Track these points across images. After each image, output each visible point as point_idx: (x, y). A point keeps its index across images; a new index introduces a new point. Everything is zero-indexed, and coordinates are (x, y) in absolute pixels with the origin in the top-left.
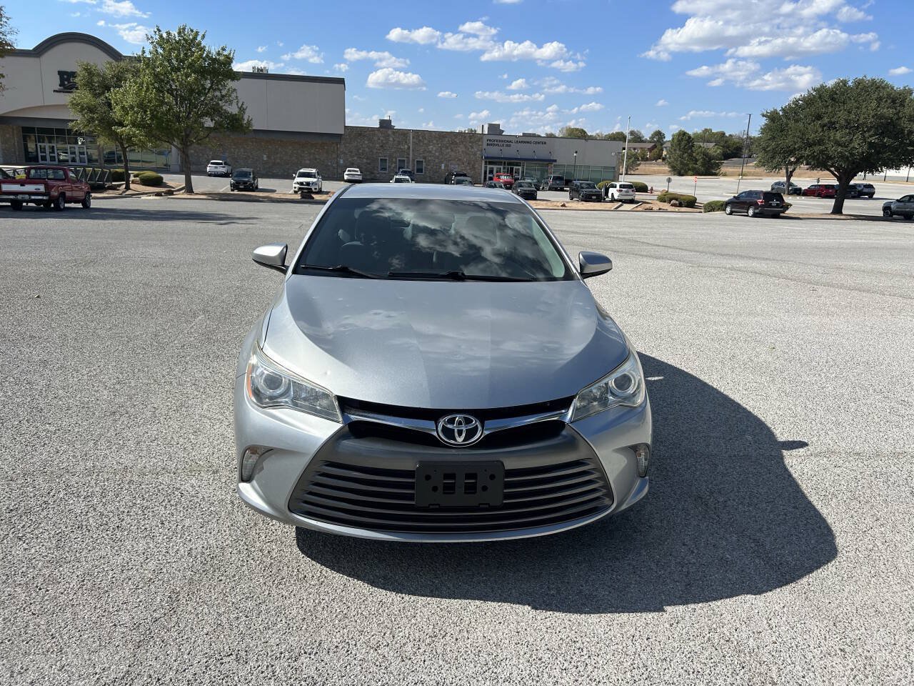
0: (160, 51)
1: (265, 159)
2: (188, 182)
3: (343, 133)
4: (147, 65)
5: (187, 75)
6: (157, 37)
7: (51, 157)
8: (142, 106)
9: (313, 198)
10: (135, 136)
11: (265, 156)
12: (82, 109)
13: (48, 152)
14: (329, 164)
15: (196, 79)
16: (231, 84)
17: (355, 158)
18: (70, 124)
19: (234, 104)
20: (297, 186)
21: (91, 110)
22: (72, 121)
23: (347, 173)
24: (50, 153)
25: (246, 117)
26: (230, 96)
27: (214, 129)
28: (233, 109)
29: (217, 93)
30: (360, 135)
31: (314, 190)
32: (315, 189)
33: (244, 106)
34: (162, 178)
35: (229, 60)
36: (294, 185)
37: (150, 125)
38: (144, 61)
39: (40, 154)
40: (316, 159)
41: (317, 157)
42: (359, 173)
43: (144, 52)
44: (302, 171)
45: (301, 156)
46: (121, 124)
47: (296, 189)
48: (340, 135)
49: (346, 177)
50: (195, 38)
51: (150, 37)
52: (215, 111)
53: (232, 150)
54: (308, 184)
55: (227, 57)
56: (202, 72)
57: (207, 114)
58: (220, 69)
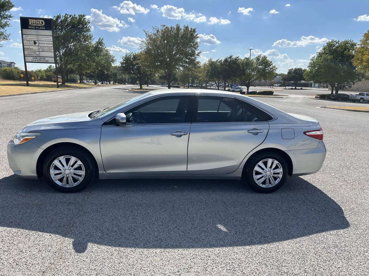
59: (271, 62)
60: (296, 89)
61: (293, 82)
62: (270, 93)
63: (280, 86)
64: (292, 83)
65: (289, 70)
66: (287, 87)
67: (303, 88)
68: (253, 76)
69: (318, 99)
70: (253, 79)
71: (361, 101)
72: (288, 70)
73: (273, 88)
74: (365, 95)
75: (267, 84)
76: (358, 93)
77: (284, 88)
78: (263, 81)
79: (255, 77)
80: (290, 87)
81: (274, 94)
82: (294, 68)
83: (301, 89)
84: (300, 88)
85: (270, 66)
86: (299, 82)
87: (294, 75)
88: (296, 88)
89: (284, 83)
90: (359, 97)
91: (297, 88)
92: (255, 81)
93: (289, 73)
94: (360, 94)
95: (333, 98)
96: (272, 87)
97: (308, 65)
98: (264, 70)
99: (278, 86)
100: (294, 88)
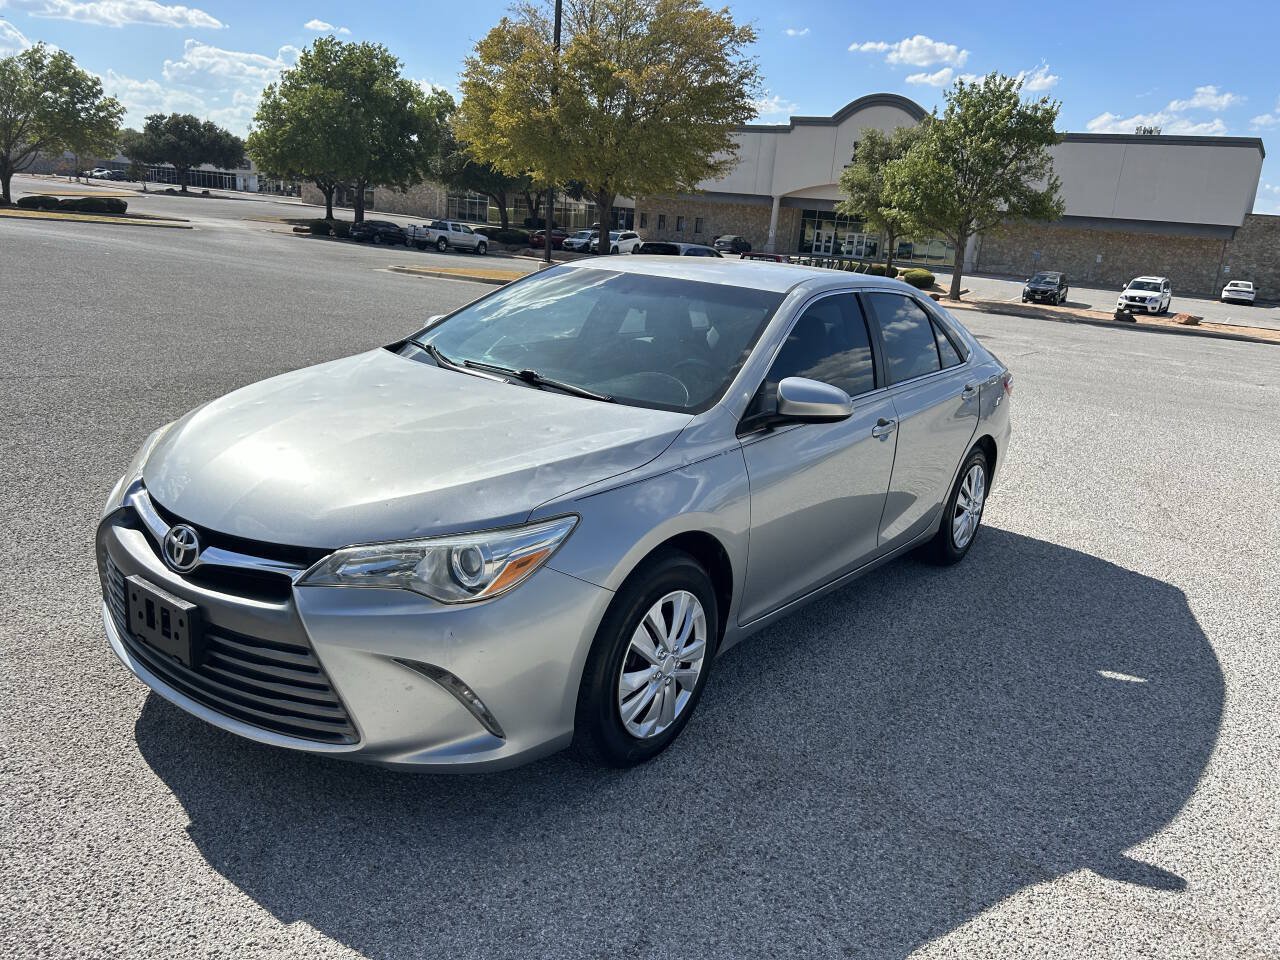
0: (957, 110)
1: (1099, 260)
2: (956, 284)
3: (1239, 224)
4: (937, 129)
5: (985, 140)
6: (957, 91)
7: (826, 247)
8: (915, 182)
9: (1135, 321)
10: (903, 220)
11: (1100, 256)
12: (851, 188)
13: (823, 241)
14: (1204, 272)
15: (996, 145)
16: (1047, 150)
17: (1255, 266)
18: (836, 206)
19: (1046, 178)
20: (1125, 302)
21: (863, 188)
22: (839, 202)
23: (1228, 288)
24: (826, 242)
25: (1055, 197)
26: (1042, 167)
27: (1007, 214)
28: (1040, 187)
29: (1024, 165)
30: (1272, 228)
31: (1150, 310)
32: (1153, 308)
33: (1058, 183)
34: (933, 279)
35: (1050, 116)
36: (1120, 300)
37: (919, 208)
38: (934, 123)
39: (815, 243)
40: (1182, 264)
41: (1185, 260)
42: (1251, 290)
43: (935, 112)
44: (1139, 279)
45: (1159, 258)
46: (888, 205)
47: (1121, 307)
48: (1235, 228)
49: (1224, 294)
50: (1008, 88)
51: (947, 93)
52: (1012, 187)
53: (1052, 246)
54: (1143, 299)
55: (1047, 112)
56: (1006, 136)
57: (999, 193)
58: (1035, 130)
59: (96, 83)
60: (184, 193)
61: (172, 166)
62: (115, 208)
63: (112, 178)
64: (168, 169)
65: (149, 119)
66: (152, 186)
67: (213, 191)
68: (21, 132)
69: (307, 237)
70: (23, 146)
71: (443, 246)
72: (146, 118)
73: (88, 184)
74: (450, 227)
75: (63, 165)
76: (429, 223)
77: (139, 185)
78: (68, 154)
79: (34, 138)
80: (165, 187)
81: (129, 210)
82: (168, 114)
83: (206, 195)
84: (199, 190)
85: (96, 96)
86: (192, 168)
87: (172, 138)
88: (184, 190)
89: (134, 166)
90: (435, 235)
91: (190, 189)
92: (33, 153)
93: (149, 128)
94: (434, 226)
95: (355, 234)
96: (83, 179)
97: (254, 112)
98: (69, 113)
99: (102, 177)
100: (178, 188)
